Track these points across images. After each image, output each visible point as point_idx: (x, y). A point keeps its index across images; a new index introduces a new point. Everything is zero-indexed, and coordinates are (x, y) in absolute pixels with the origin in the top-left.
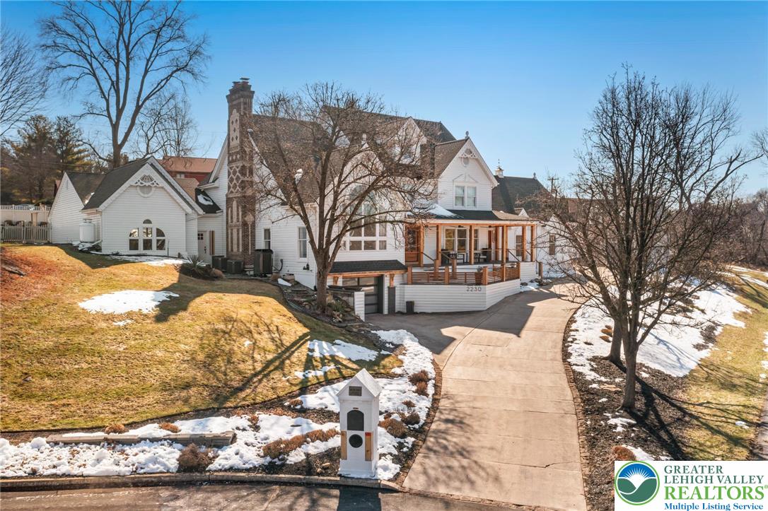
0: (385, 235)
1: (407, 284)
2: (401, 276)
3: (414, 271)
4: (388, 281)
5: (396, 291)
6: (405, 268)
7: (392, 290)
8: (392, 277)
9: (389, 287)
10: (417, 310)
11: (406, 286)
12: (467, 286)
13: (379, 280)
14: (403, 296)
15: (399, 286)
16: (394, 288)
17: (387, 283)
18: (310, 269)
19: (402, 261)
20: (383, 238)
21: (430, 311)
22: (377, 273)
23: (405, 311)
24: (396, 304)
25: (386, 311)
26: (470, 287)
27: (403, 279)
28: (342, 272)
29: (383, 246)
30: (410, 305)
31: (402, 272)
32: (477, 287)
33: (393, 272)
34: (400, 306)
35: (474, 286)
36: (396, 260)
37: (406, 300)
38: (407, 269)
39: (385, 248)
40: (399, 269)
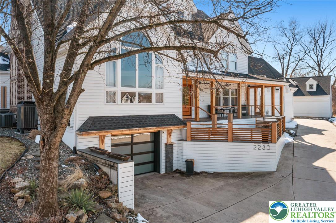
0: (162, 88)
1: (186, 141)
2: (179, 131)
3: (192, 126)
4: (166, 137)
5: (174, 148)
6: (183, 123)
7: (169, 147)
8: (169, 134)
9: (166, 145)
10: (197, 169)
11: (184, 142)
12: (253, 144)
13: (156, 136)
14: (181, 153)
15: (177, 142)
16: (172, 145)
17: (164, 139)
18: (71, 125)
19: (180, 115)
20: (160, 91)
21: (211, 170)
22: (154, 129)
23: (184, 170)
24: (174, 162)
25: (163, 170)
26: (257, 144)
27: (181, 134)
28: (110, 129)
29: (161, 99)
30: (190, 164)
31: (181, 127)
32: (266, 145)
33: (171, 128)
34: (178, 164)
35: (262, 144)
36: (174, 115)
37: (185, 158)
38: (186, 124)
39: (162, 101)
40: (178, 125)
